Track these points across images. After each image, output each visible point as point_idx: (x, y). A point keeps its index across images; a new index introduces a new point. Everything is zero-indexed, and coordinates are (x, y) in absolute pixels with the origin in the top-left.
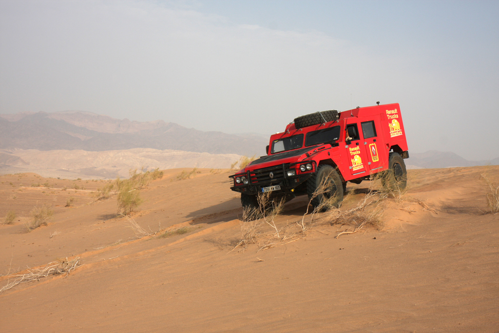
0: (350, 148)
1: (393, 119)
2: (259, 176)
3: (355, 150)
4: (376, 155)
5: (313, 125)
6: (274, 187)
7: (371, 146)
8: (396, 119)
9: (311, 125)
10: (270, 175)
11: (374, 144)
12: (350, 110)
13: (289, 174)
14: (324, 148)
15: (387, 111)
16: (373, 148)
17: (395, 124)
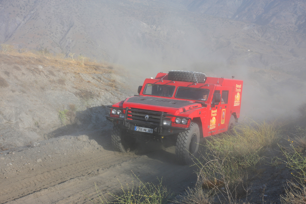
0: (212, 110)
1: (238, 92)
2: (134, 114)
3: (214, 112)
4: (224, 119)
5: (185, 81)
6: (147, 129)
7: (223, 111)
8: (239, 92)
9: (184, 81)
10: (146, 117)
11: (225, 110)
12: (218, 78)
13: (165, 123)
14: (197, 106)
15: (237, 85)
16: (224, 112)
17: (238, 97)
